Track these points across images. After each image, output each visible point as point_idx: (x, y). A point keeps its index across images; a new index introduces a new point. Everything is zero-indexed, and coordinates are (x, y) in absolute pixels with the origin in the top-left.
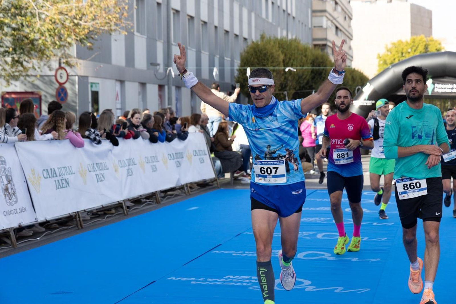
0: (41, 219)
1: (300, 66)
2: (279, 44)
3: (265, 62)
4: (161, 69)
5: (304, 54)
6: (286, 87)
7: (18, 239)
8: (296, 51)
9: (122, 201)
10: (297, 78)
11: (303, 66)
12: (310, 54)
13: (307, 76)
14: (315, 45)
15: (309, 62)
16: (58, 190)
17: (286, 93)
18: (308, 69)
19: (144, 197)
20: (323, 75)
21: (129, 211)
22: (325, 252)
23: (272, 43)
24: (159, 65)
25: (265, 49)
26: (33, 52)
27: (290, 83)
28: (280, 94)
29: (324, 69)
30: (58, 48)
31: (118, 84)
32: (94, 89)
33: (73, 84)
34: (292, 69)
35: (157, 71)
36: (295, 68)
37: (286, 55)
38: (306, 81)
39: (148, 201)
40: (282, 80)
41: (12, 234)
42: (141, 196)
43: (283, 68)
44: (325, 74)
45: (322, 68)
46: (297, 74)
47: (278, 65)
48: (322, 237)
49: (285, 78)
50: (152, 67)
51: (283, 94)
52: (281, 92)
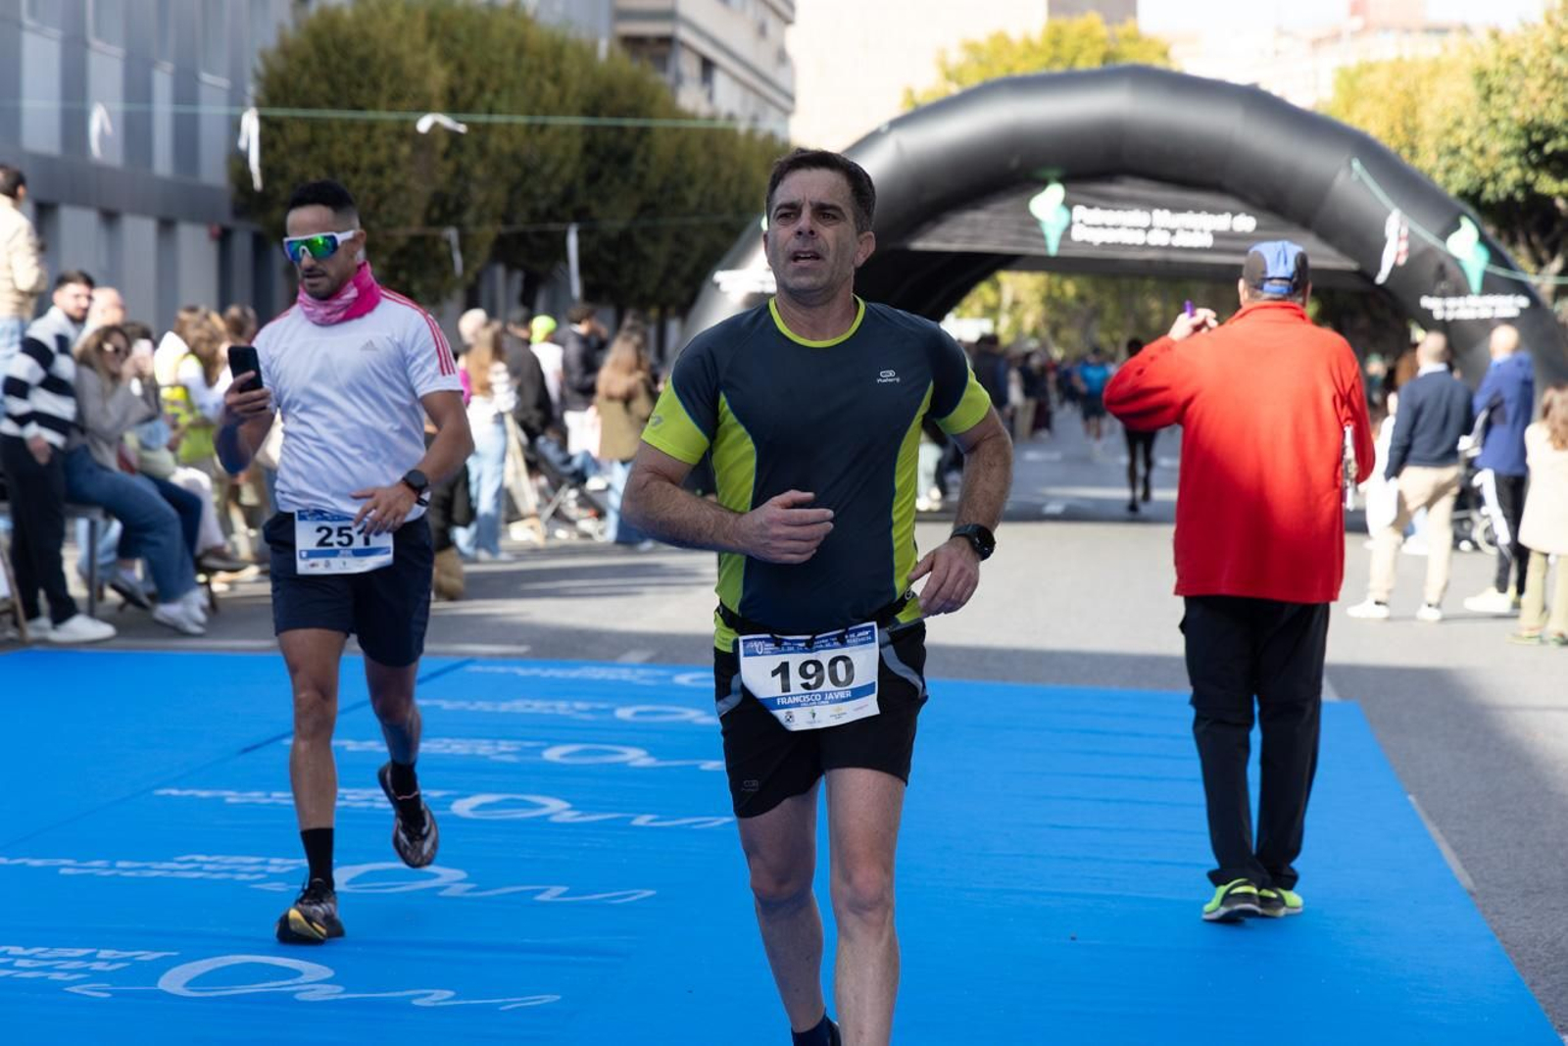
1: (530, 113)
2: (432, 17)
3: (365, 92)
5: (550, 70)
6: (460, 208)
8: (510, 54)
10: (516, 172)
11: (546, 114)
12: (576, 71)
13: (562, 163)
17: (452, 234)
18: (570, 128)
25: (365, 37)
27: (478, 195)
37: (461, 69)
40: (441, 178)
46: (515, 158)
47: (425, 109)
49: (460, 172)
52: (432, 231)
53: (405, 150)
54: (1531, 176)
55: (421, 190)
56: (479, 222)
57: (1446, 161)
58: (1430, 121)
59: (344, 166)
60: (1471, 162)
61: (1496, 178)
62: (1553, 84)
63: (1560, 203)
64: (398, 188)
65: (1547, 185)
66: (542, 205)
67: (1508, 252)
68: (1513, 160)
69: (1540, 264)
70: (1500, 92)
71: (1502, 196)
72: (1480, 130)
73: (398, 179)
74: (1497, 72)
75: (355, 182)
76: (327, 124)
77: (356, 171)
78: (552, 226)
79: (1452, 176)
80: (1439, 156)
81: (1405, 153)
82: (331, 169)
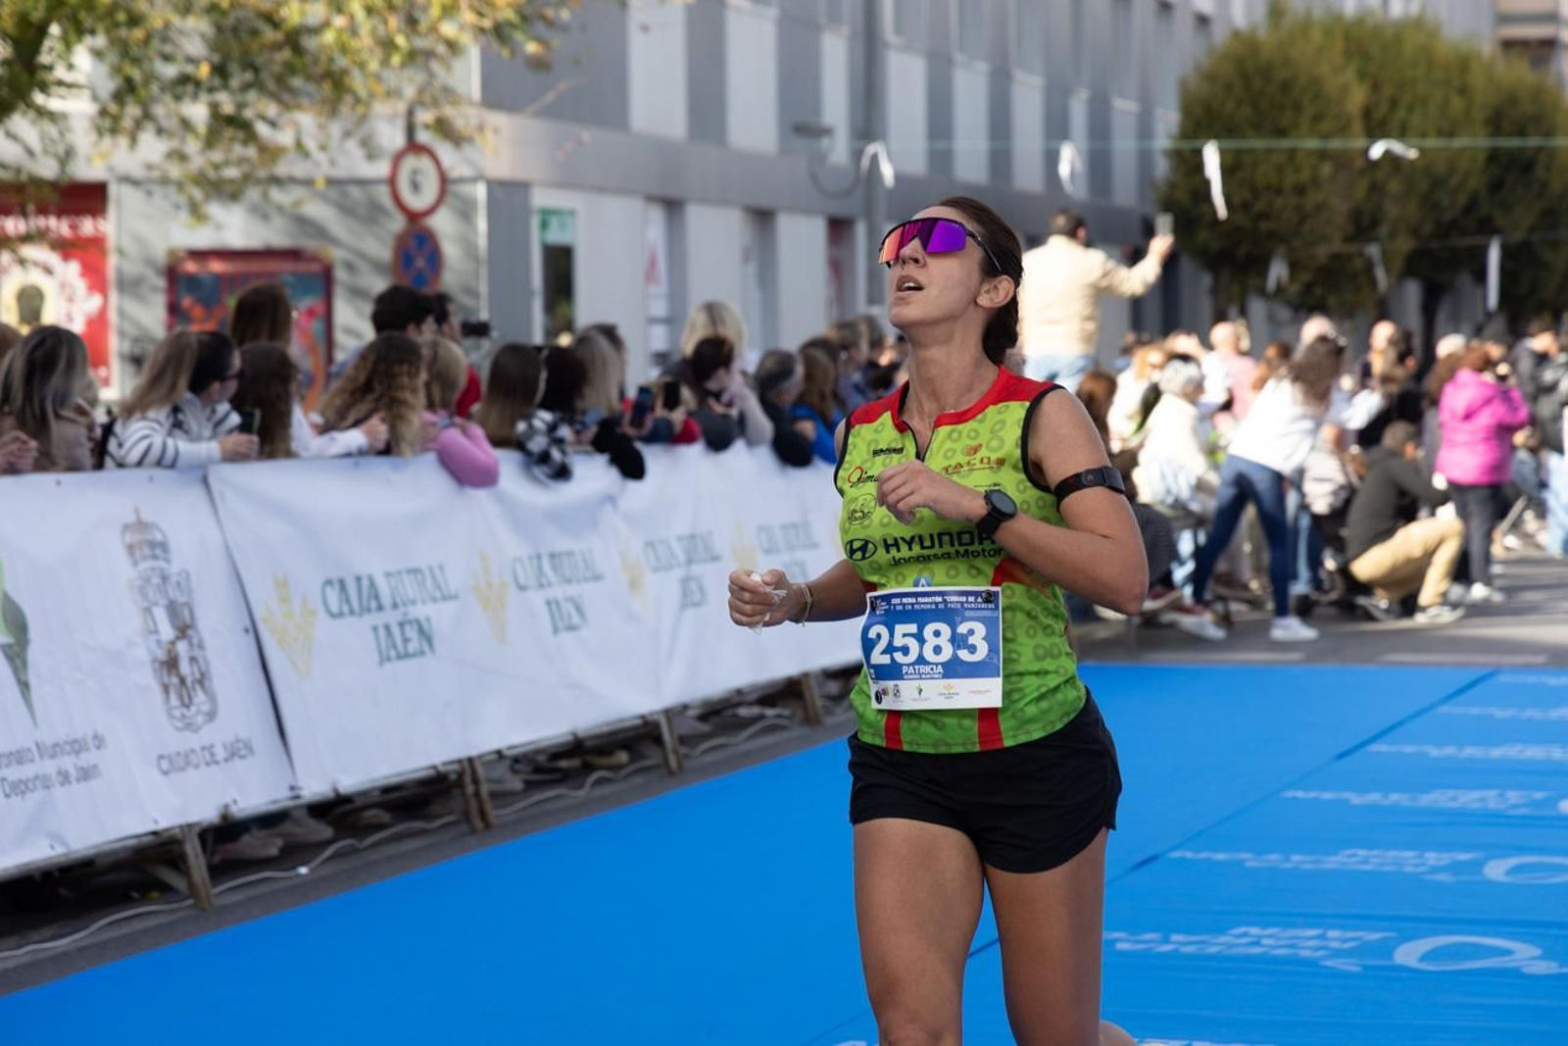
0: (315, 788)
1: (1440, 133)
2: (1347, 38)
3: (1287, 116)
4: (838, 149)
5: (1457, 83)
6: (1375, 223)
7: (220, 871)
8: (1422, 70)
9: (658, 713)
10: (1424, 184)
11: (1451, 134)
13: (1467, 175)
14: (1509, 45)
15: (1479, 115)
16: (388, 666)
17: (1373, 250)
18: (1472, 147)
19: (753, 697)
20: (1539, 172)
21: (686, 756)
22: (1516, 940)
23: (1316, 35)
24: (827, 132)
25: (1287, 62)
26: (297, 82)
27: (1392, 210)
28: (1349, 257)
29: (1540, 149)
30: (403, 65)
31: (656, 216)
32: (556, 236)
33: (466, 213)
34: (1397, 147)
35: (821, 158)
36: (1416, 141)
37: (1376, 87)
38: (1462, 199)
39: (770, 712)
40: (1360, 193)
41: (193, 850)
42: (739, 692)
43: (1359, 143)
45: (1533, 142)
47: (1343, 130)
48: (1508, 873)
49: (1375, 189)
50: (801, 143)
51: (1361, 255)
52: (1353, 248)
53: (1326, 169)
55: (1338, 202)
59: (1268, 188)
64: (1321, 207)
66: (1447, 216)
73: (1320, 198)
75: (1279, 201)
76: (1252, 151)
77: (1279, 191)
78: (1472, 241)
82: (1255, 192)
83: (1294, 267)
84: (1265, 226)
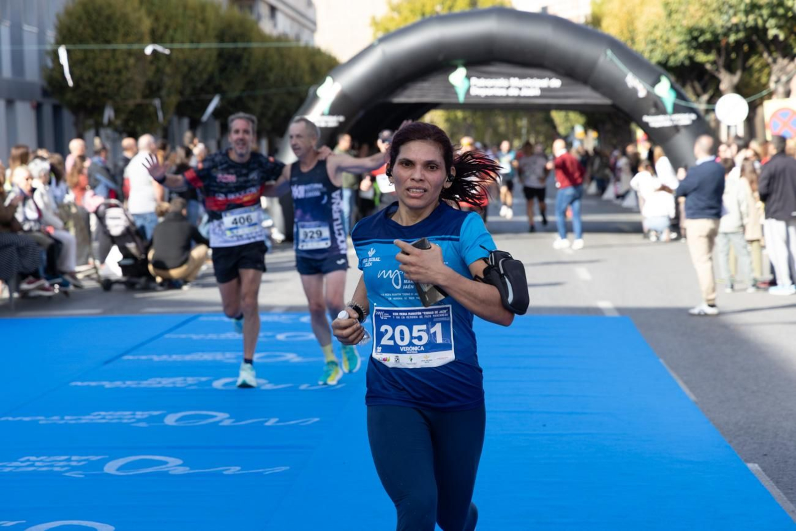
1: (192, 42)
3: (110, 33)
5: (200, 17)
6: (159, 89)
8: (180, 11)
10: (185, 69)
11: (199, 42)
15: (213, 32)
17: (157, 102)
18: (210, 49)
20: (245, 63)
25: (110, 6)
27: (168, 81)
29: (245, 49)
37: (157, 19)
38: (205, 76)
40: (150, 74)
44: (249, 60)
45: (240, 45)
46: (185, 62)
47: (141, 40)
49: (158, 71)
51: (151, 105)
52: (147, 101)
53: (132, 61)
54: (692, 52)
55: (139, 78)
56: (169, 95)
57: (650, 47)
58: (642, 27)
59: (102, 71)
60: (663, 47)
61: (675, 54)
62: (703, 8)
63: (708, 67)
64: (129, 80)
65: (701, 57)
66: (198, 85)
67: (683, 91)
68: (684, 46)
69: (698, 96)
70: (677, 12)
71: (679, 64)
72: (667, 31)
73: (129, 75)
74: (674, 3)
75: (107, 78)
76: (93, 51)
77: (107, 72)
78: (204, 96)
79: (653, 54)
80: (647, 44)
81: (629, 44)
82: (95, 72)
83: (117, 111)
84: (100, 90)
